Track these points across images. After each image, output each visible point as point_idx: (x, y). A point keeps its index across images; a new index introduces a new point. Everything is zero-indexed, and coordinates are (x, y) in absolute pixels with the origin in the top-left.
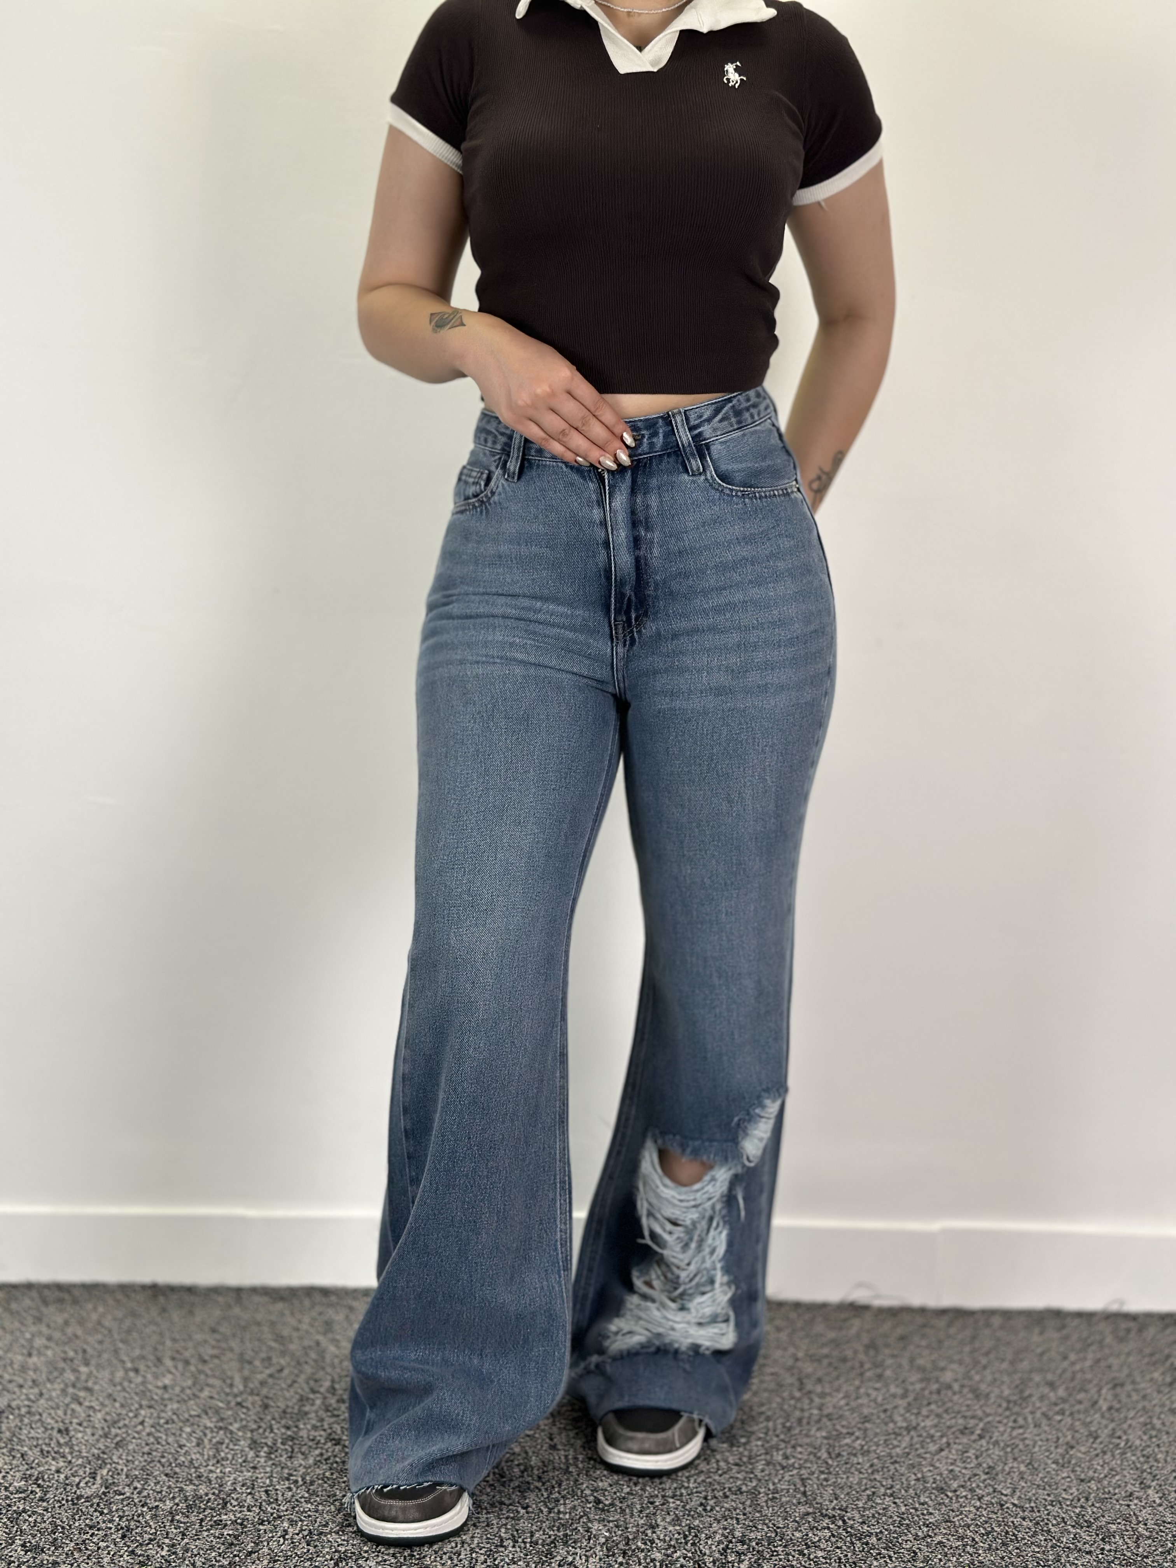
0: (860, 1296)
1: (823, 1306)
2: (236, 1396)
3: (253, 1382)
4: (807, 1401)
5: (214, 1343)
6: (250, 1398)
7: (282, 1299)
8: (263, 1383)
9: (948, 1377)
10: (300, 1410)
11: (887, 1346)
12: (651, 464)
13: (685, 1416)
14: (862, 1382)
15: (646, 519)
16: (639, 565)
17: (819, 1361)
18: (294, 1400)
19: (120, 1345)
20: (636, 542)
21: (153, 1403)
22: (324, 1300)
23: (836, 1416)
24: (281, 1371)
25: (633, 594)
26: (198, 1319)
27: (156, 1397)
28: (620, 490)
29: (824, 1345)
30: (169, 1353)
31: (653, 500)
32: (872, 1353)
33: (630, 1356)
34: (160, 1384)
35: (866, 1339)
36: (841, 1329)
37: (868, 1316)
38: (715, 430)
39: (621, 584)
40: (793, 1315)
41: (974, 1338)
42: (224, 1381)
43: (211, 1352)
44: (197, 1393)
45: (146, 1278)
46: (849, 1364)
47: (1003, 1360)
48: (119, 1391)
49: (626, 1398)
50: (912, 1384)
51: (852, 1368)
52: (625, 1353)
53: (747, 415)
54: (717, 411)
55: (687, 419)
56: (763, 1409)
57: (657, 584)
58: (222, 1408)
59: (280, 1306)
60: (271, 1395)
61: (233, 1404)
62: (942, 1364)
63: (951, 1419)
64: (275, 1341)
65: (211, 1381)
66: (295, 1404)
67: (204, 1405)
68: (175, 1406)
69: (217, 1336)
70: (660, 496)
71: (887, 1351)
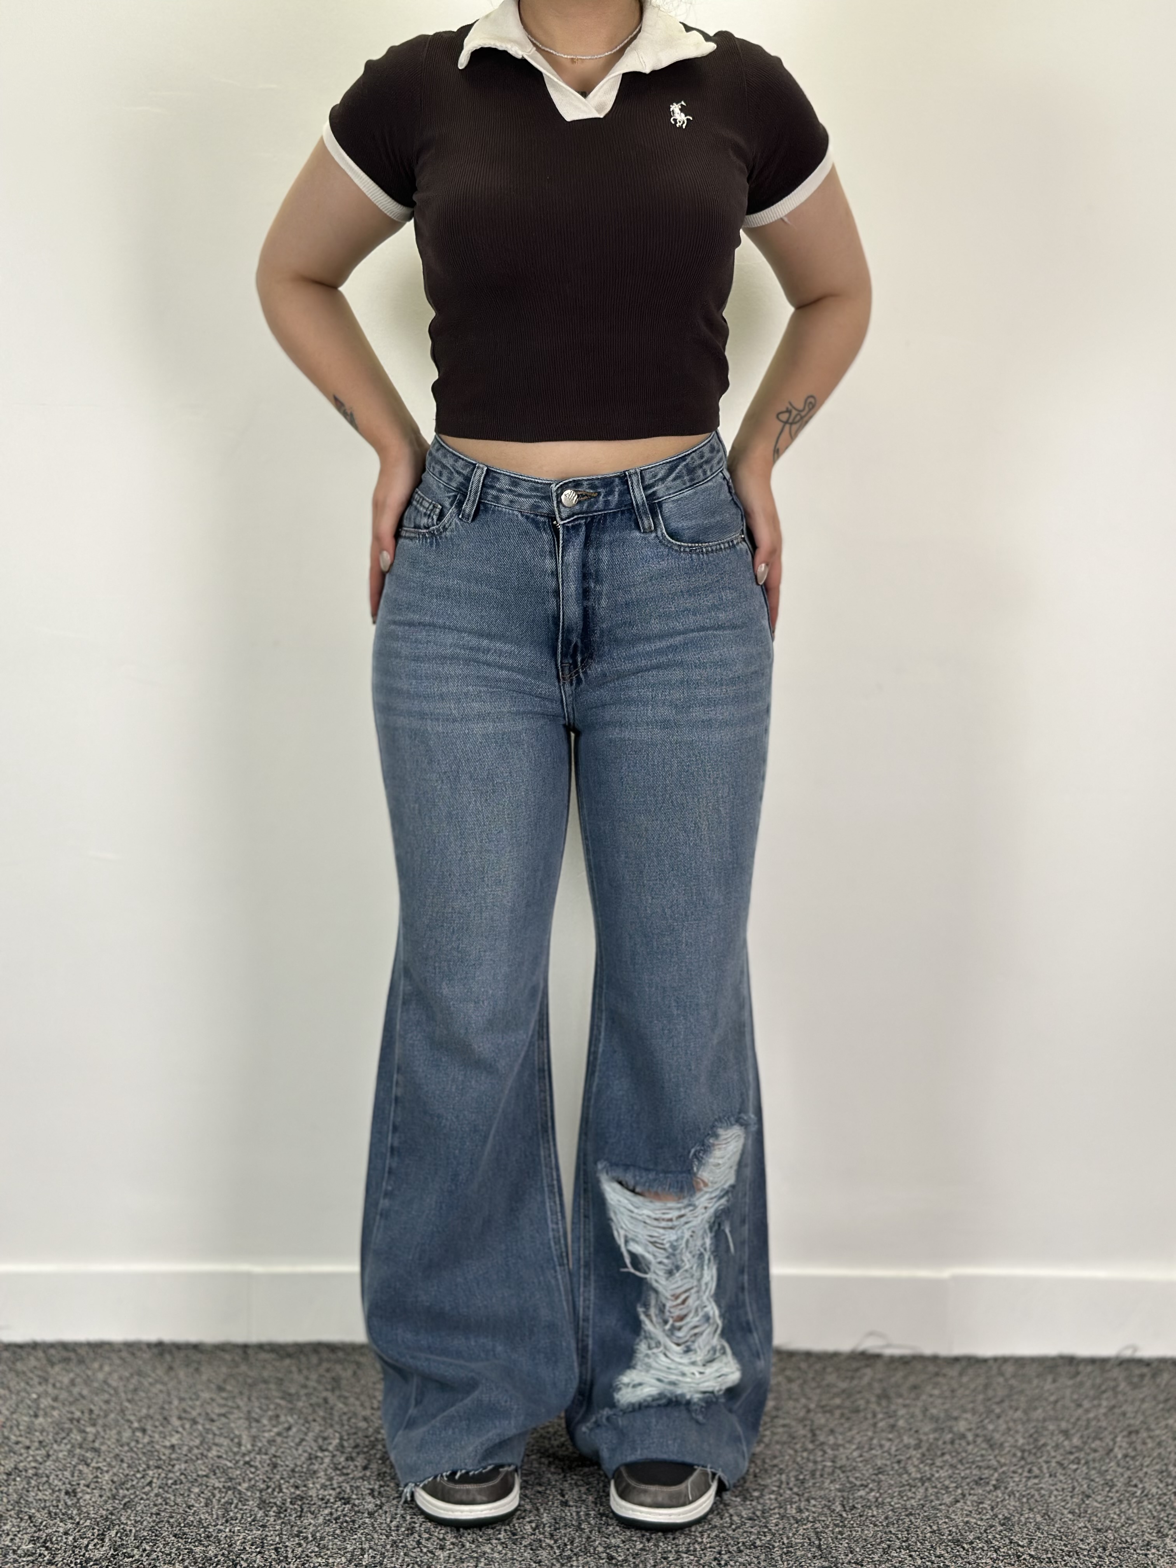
0: (871, 1345)
1: (835, 1355)
2: (244, 1455)
3: (261, 1441)
4: (820, 1453)
5: (222, 1402)
6: (258, 1457)
7: (289, 1356)
8: (271, 1442)
9: (962, 1426)
10: (308, 1469)
11: (900, 1396)
12: (605, 521)
13: (699, 1470)
14: (875, 1432)
15: (597, 571)
16: (587, 615)
17: (831, 1412)
18: (303, 1459)
19: (126, 1404)
20: (585, 593)
21: (161, 1462)
22: (333, 1356)
23: (848, 1469)
24: (289, 1429)
25: (579, 641)
26: (204, 1378)
27: (163, 1458)
28: (574, 546)
29: (836, 1395)
30: (175, 1413)
31: (605, 555)
32: (884, 1403)
33: (640, 1407)
34: (168, 1444)
35: (877, 1388)
36: (852, 1378)
37: (880, 1365)
38: (668, 489)
39: (568, 631)
40: (803, 1365)
41: (986, 1386)
42: (232, 1440)
43: (218, 1410)
44: (205, 1453)
45: (152, 1336)
46: (862, 1414)
47: (1016, 1409)
48: (126, 1452)
49: (639, 1452)
50: (926, 1434)
51: (866, 1419)
52: (637, 1406)
53: (700, 472)
54: (671, 470)
55: (642, 478)
56: (775, 1462)
57: (602, 632)
58: (231, 1468)
59: (287, 1362)
60: (278, 1454)
61: (241, 1463)
62: (955, 1414)
63: (966, 1469)
64: (282, 1398)
65: (218, 1440)
66: (304, 1463)
67: (212, 1465)
68: (183, 1466)
69: (224, 1395)
70: (612, 551)
71: (900, 1401)
